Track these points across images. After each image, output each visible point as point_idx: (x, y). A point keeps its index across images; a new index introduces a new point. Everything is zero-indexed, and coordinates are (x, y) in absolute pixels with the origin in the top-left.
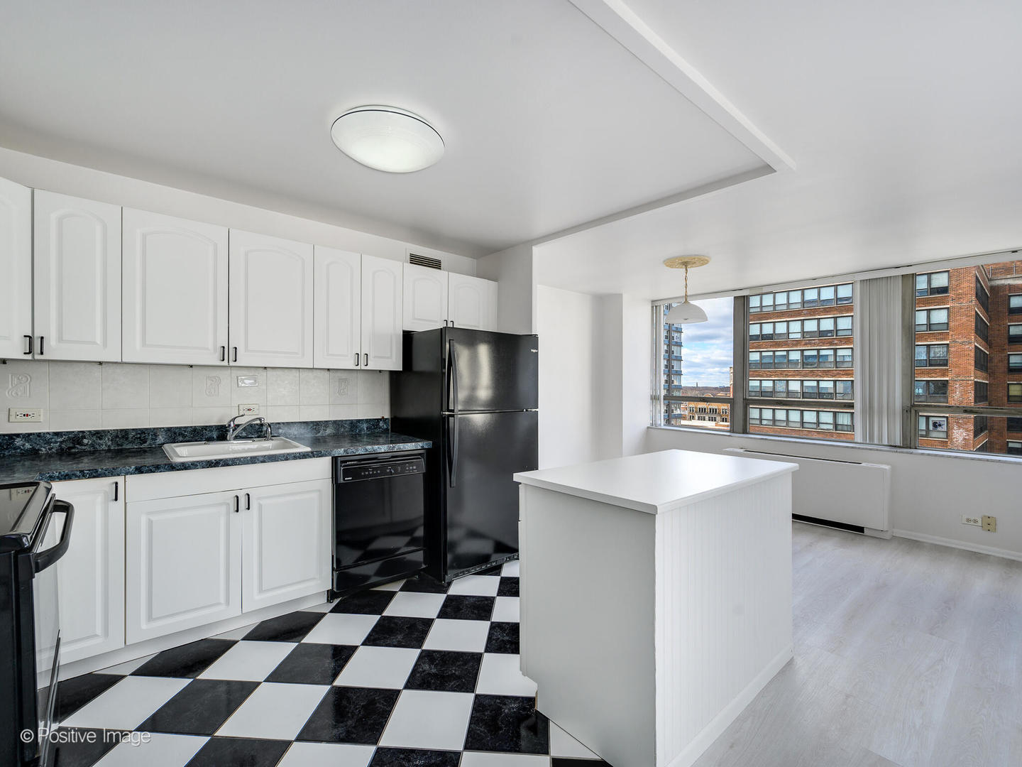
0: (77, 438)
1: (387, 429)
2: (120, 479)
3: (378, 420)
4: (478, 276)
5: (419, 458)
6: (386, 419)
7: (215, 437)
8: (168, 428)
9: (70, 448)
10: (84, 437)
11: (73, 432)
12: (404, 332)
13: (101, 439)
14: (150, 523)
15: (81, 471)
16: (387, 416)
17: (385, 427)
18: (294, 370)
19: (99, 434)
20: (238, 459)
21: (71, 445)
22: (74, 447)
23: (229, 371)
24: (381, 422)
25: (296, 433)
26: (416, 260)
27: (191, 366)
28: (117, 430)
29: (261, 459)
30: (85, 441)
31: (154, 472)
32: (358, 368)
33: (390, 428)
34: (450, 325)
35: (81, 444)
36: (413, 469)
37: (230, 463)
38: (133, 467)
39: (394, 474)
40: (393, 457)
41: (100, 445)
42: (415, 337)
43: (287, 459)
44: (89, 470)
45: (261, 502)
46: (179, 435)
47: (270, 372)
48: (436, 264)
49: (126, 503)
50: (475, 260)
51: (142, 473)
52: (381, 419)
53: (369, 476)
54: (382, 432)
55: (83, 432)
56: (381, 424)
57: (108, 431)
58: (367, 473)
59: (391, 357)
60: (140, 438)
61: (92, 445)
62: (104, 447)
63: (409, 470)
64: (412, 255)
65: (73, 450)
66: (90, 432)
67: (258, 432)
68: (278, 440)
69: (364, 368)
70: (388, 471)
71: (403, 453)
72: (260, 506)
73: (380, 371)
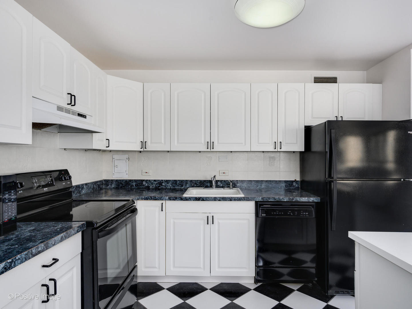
0: (160, 182)
1: (298, 187)
2: (164, 202)
3: (292, 182)
4: (368, 82)
5: (310, 208)
6: (298, 181)
7: (209, 186)
8: (191, 180)
9: (158, 187)
10: (163, 182)
11: (159, 180)
12: (306, 127)
13: (168, 184)
14: (174, 223)
15: (151, 197)
16: (298, 179)
17: (297, 186)
18: (245, 153)
19: (167, 181)
20: (208, 198)
21: (159, 185)
22: (160, 186)
23: (215, 153)
24: (294, 183)
25: (246, 186)
26: (318, 80)
27: (200, 152)
28: (173, 180)
29: (219, 199)
30: (163, 184)
31: (175, 200)
32: (276, 150)
33: (300, 186)
34: (340, 119)
35: (162, 185)
36: (306, 215)
37: (205, 199)
38: (168, 197)
39: (292, 216)
40: (292, 205)
41: (168, 186)
42: (313, 129)
43: (231, 200)
44: (153, 197)
45: (219, 221)
46: (195, 184)
47: (233, 153)
48: (333, 80)
49: (166, 213)
50: (365, 72)
51: (171, 200)
52: (294, 181)
53: (276, 215)
54: (295, 189)
55: (162, 180)
56: (294, 184)
57: (170, 180)
58: (275, 213)
59: (297, 143)
60: (181, 184)
61: (165, 186)
62: (169, 187)
63: (303, 215)
64: (315, 78)
65: (159, 188)
66: (164, 180)
67: (227, 184)
68: (234, 189)
69: (279, 150)
70: (289, 213)
71: (298, 203)
72: (219, 223)
73: (294, 152)
